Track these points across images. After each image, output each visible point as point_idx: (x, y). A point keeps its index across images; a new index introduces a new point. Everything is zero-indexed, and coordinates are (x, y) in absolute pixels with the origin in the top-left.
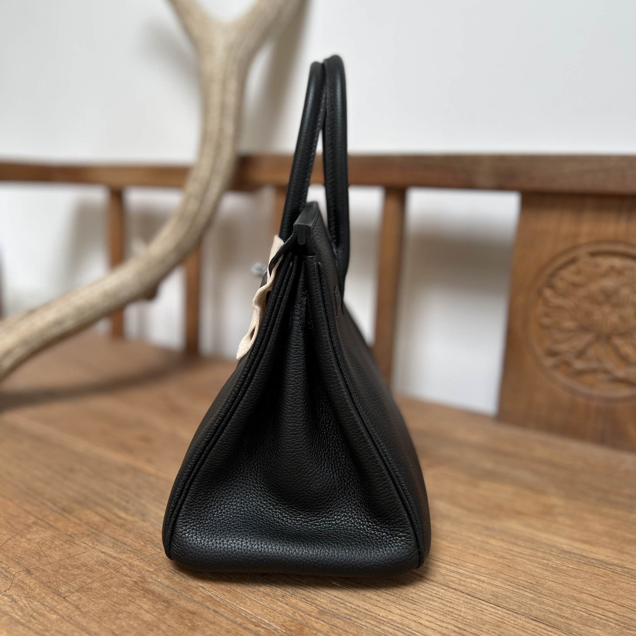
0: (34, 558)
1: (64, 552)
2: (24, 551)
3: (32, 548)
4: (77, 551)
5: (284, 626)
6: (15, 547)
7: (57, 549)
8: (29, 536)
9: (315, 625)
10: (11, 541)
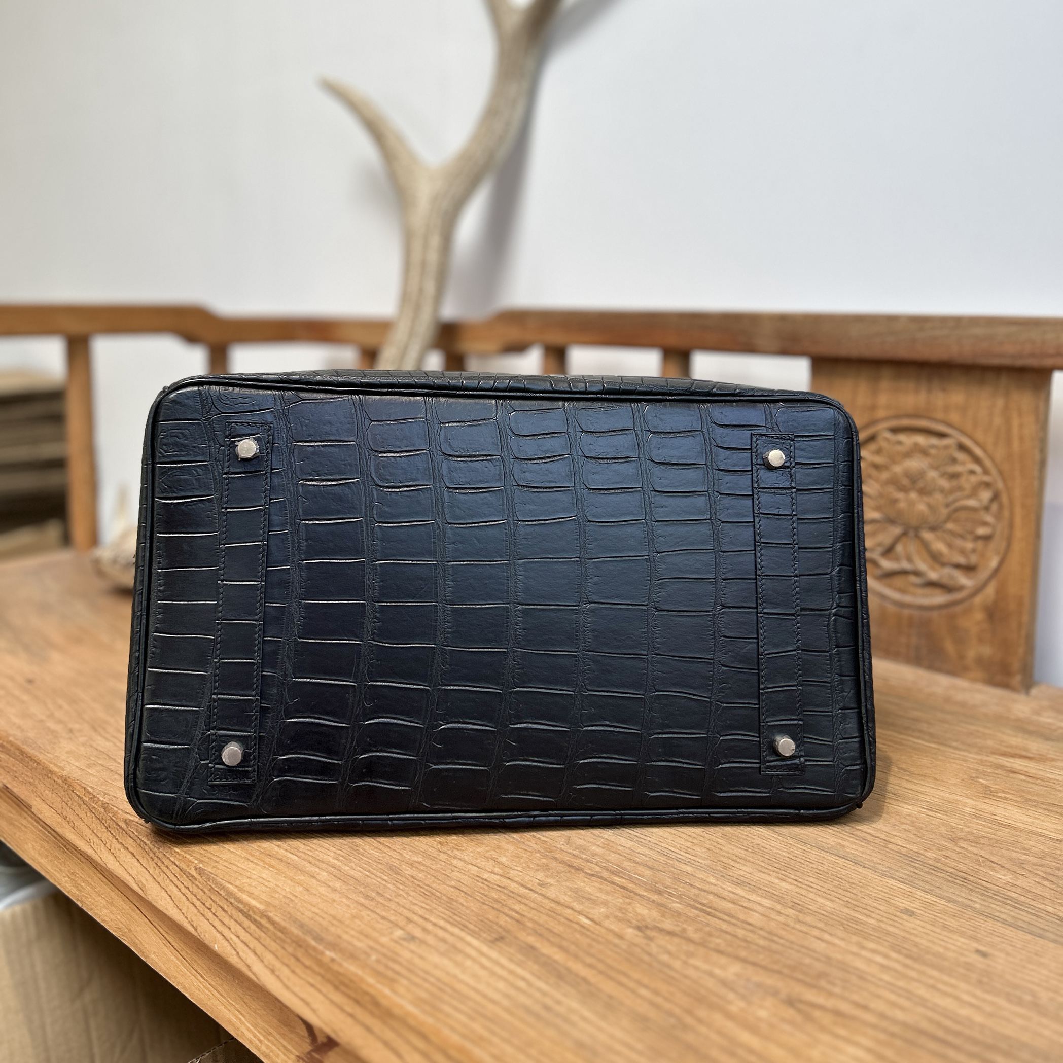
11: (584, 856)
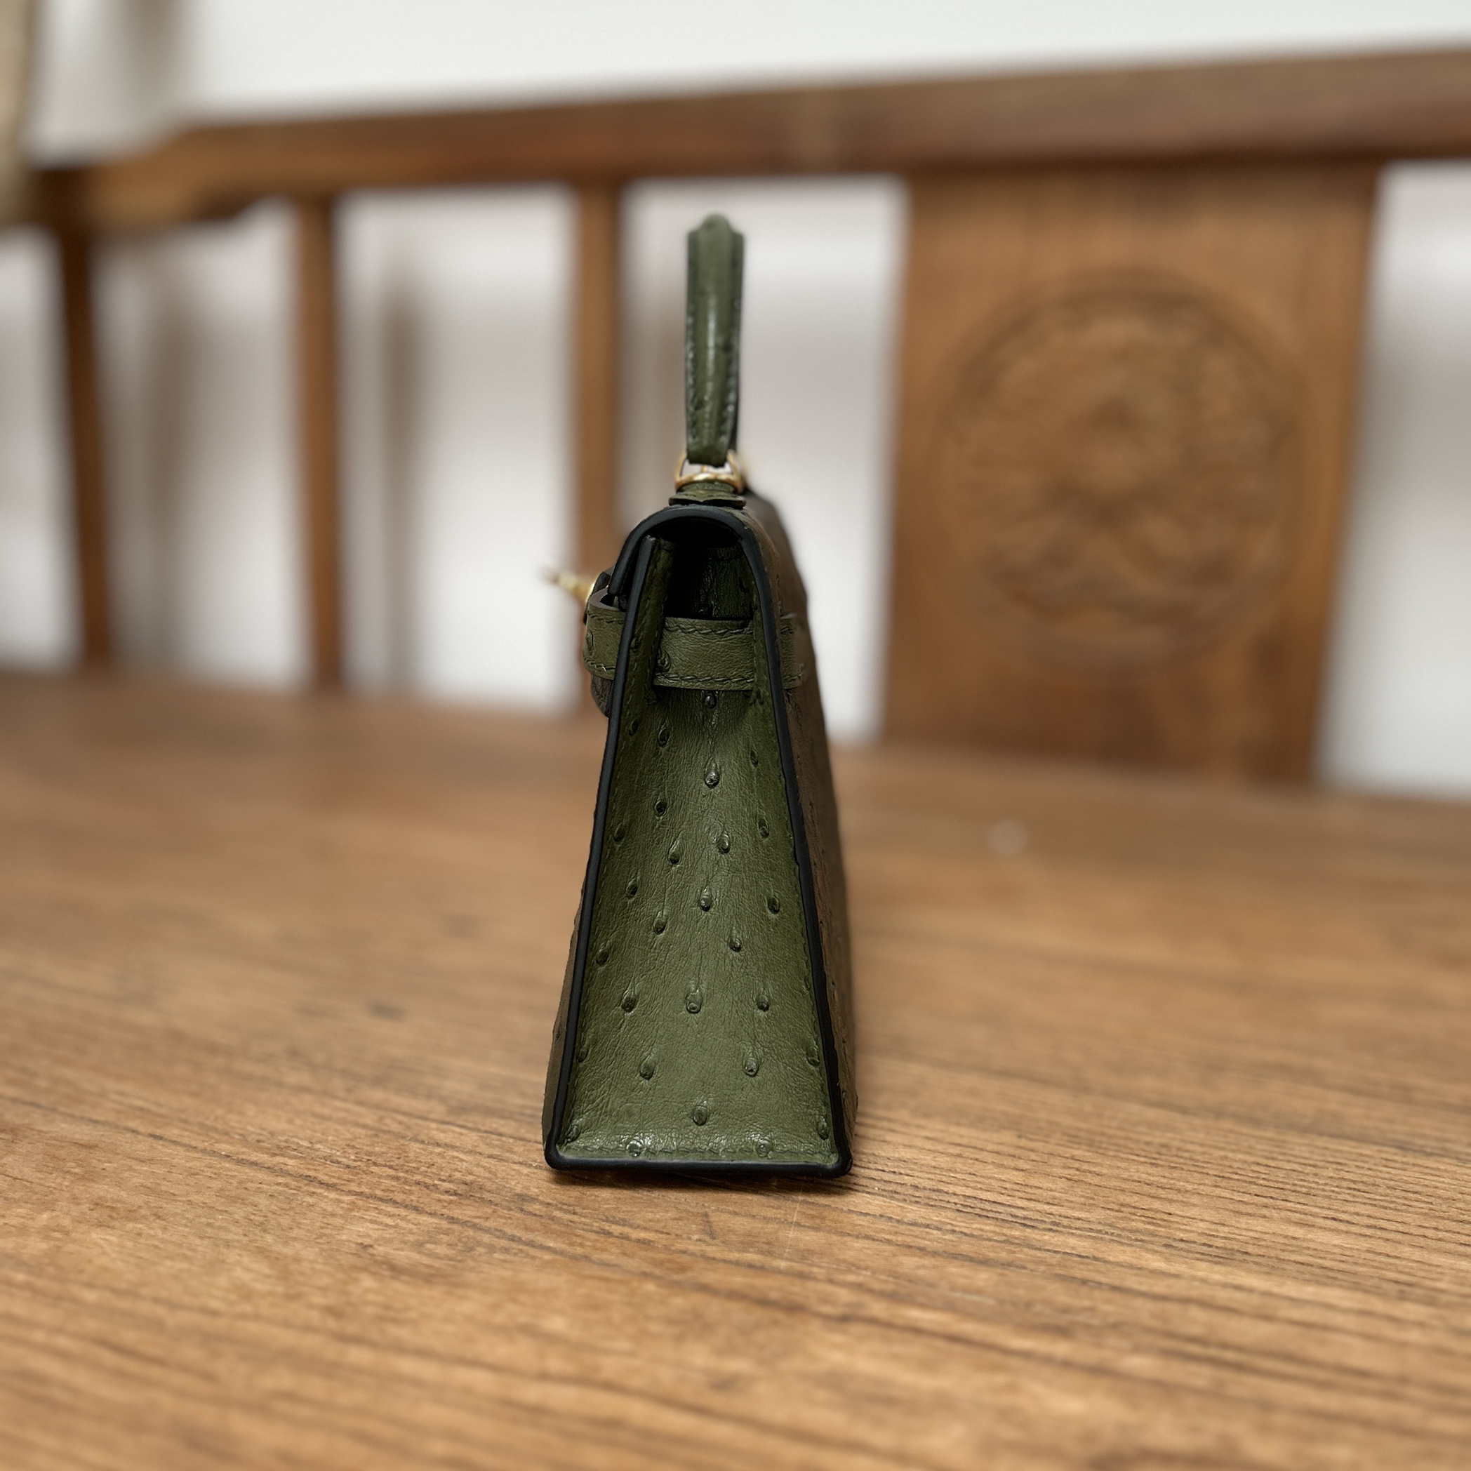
5: (353, 1147)
9: (441, 1137)
11: (783, 1264)
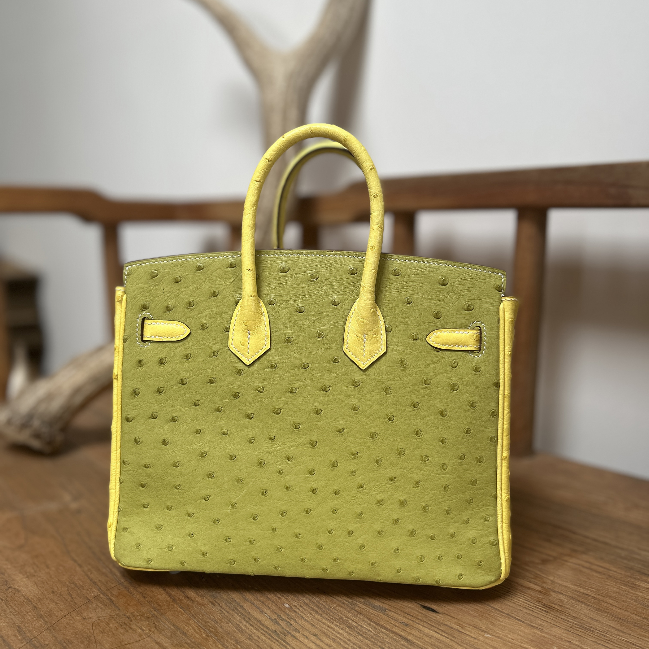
0: (82, 643)
1: (116, 639)
2: (75, 633)
3: (84, 630)
4: (131, 639)
6: (68, 626)
7: (110, 633)
8: (85, 614)
10: (65, 618)
